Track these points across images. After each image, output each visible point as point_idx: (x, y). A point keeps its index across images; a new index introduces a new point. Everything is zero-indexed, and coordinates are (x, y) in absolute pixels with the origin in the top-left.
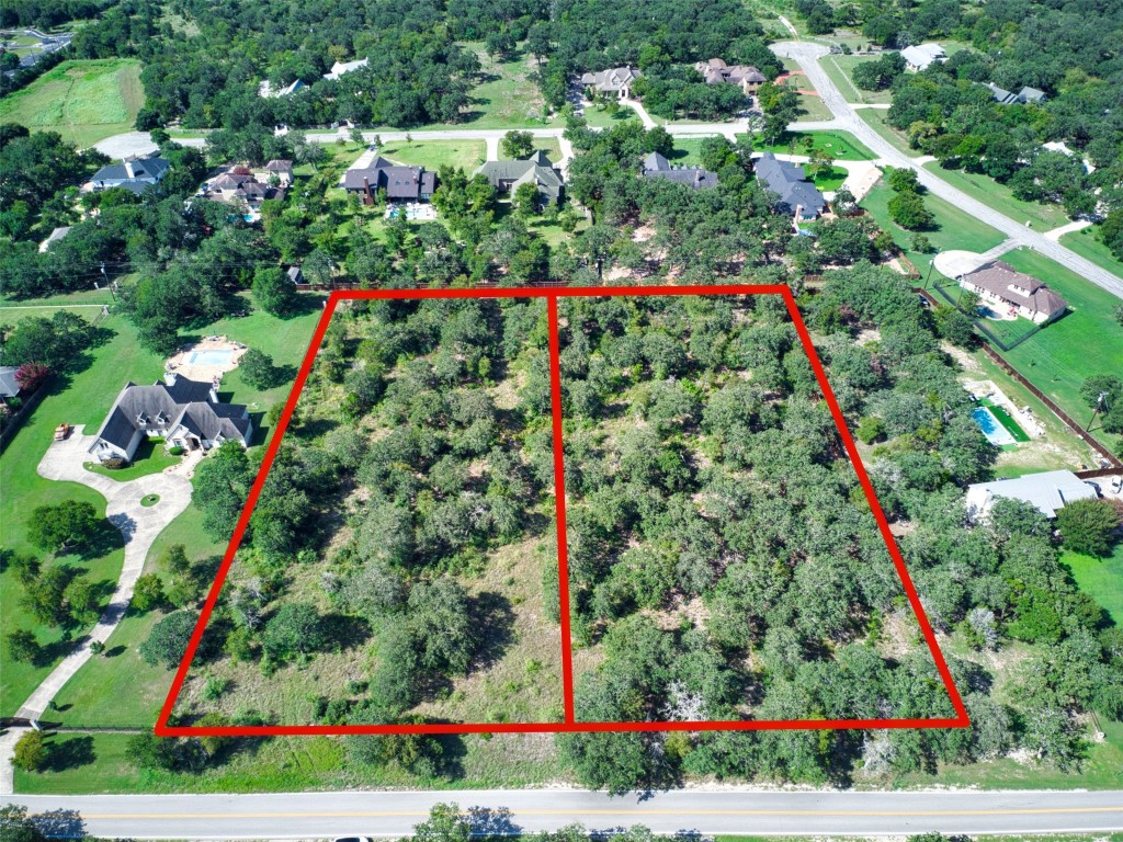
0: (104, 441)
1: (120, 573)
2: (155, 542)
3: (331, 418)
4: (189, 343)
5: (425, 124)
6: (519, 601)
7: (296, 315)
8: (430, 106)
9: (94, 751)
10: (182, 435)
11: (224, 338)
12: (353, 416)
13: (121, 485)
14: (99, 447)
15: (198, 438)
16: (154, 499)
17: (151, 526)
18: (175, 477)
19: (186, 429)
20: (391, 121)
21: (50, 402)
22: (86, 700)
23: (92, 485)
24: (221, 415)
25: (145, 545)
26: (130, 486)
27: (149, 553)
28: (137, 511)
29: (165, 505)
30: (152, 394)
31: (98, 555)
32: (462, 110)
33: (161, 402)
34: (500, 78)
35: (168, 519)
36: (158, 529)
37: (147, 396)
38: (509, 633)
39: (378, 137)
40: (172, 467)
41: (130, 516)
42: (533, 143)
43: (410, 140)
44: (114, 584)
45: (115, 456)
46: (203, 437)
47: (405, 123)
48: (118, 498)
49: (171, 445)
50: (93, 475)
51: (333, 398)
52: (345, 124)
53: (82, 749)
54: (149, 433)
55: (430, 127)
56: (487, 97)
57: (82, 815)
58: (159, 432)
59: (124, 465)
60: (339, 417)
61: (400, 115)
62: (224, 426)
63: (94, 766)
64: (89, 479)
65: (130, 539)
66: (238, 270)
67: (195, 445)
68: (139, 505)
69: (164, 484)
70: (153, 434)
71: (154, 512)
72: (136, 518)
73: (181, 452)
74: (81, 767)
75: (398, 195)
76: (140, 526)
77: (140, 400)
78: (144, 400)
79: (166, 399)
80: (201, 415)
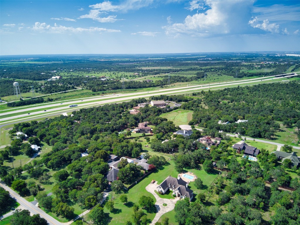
0: (161, 187)
1: (153, 219)
2: (163, 215)
3: (213, 203)
4: (185, 172)
5: (260, 138)
7: (212, 174)
8: (262, 134)
10: (177, 192)
11: (193, 173)
12: (219, 204)
13: (160, 198)
14: (159, 187)
15: (180, 194)
16: (166, 205)
17: (163, 211)
18: (172, 201)
19: (178, 191)
20: (250, 135)
21: (153, 174)
23: (155, 196)
24: (187, 191)
25: (160, 215)
26: (162, 199)
27: (161, 217)
28: (162, 206)
29: (168, 207)
30: (174, 180)
31: (150, 213)
32: (272, 137)
33: (175, 182)
34: (285, 131)
35: (167, 211)
36: (164, 212)
37: (173, 180)
39: (246, 138)
40: (172, 199)
41: (160, 207)
42: (292, 149)
43: (254, 141)
44: (151, 221)
45: (161, 191)
46: (181, 195)
47: (254, 136)
48: (159, 201)
49: (174, 193)
50: (156, 194)
51: (215, 198)
52: (238, 133)
54: (170, 189)
55: (261, 139)
56: (280, 135)
58: (172, 189)
59: (162, 194)
60: (215, 203)
61: (253, 134)
62: (187, 194)
64: (154, 194)
65: (158, 212)
66: (201, 159)
67: (179, 196)
68: (162, 205)
69: (169, 202)
70: (171, 189)
71: (165, 208)
72: (161, 208)
73: (175, 196)
75: (247, 153)
76: (161, 210)
77: (171, 180)
78: (172, 181)
79: (176, 182)
80: (183, 189)
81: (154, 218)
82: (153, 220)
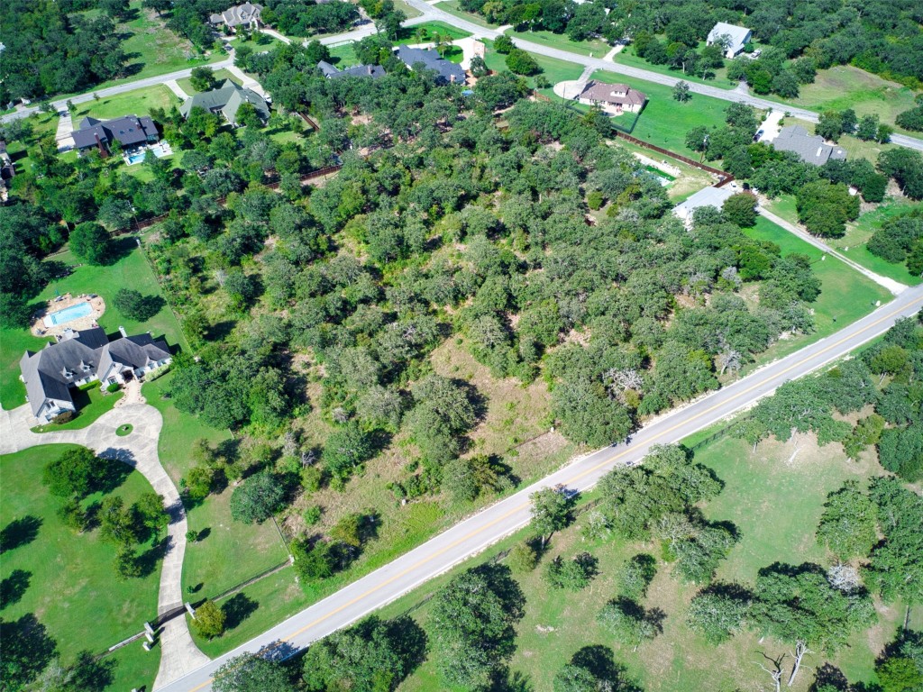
0: (51, 400)
1: (151, 486)
2: (160, 455)
3: (225, 319)
4: (41, 309)
5: (97, 84)
6: (471, 377)
7: (117, 260)
9: (251, 600)
10: (116, 372)
11: (68, 295)
12: (244, 312)
13: (84, 431)
14: (46, 408)
15: (131, 369)
16: (128, 428)
17: (145, 446)
18: (129, 407)
19: (119, 365)
22: (211, 574)
24: (142, 344)
25: (152, 460)
26: (94, 428)
27: (163, 464)
28: (120, 442)
29: (142, 428)
30: (67, 349)
31: (117, 484)
32: (127, 64)
33: (78, 353)
34: (134, 34)
35: (155, 435)
36: (154, 446)
37: (63, 352)
38: (479, 397)
40: (120, 401)
41: (118, 447)
42: (213, 76)
43: (97, 98)
45: (63, 411)
46: (135, 368)
48: (97, 437)
49: (106, 384)
51: (212, 306)
52: (20, 102)
53: (241, 605)
54: (78, 384)
55: (102, 85)
56: (135, 50)
57: (283, 640)
58: (87, 380)
59: (74, 415)
60: (233, 317)
62: (150, 352)
63: (262, 608)
65: (135, 462)
67: (128, 376)
68: (117, 437)
69: (125, 415)
70: (80, 384)
71: (137, 436)
72: (125, 447)
73: (116, 388)
74: (252, 614)
75: (128, 143)
76: (133, 450)
77: (57, 357)
78: (61, 357)
79: (81, 349)
80: (123, 349)
81: (148, 483)
82: (155, 488)
